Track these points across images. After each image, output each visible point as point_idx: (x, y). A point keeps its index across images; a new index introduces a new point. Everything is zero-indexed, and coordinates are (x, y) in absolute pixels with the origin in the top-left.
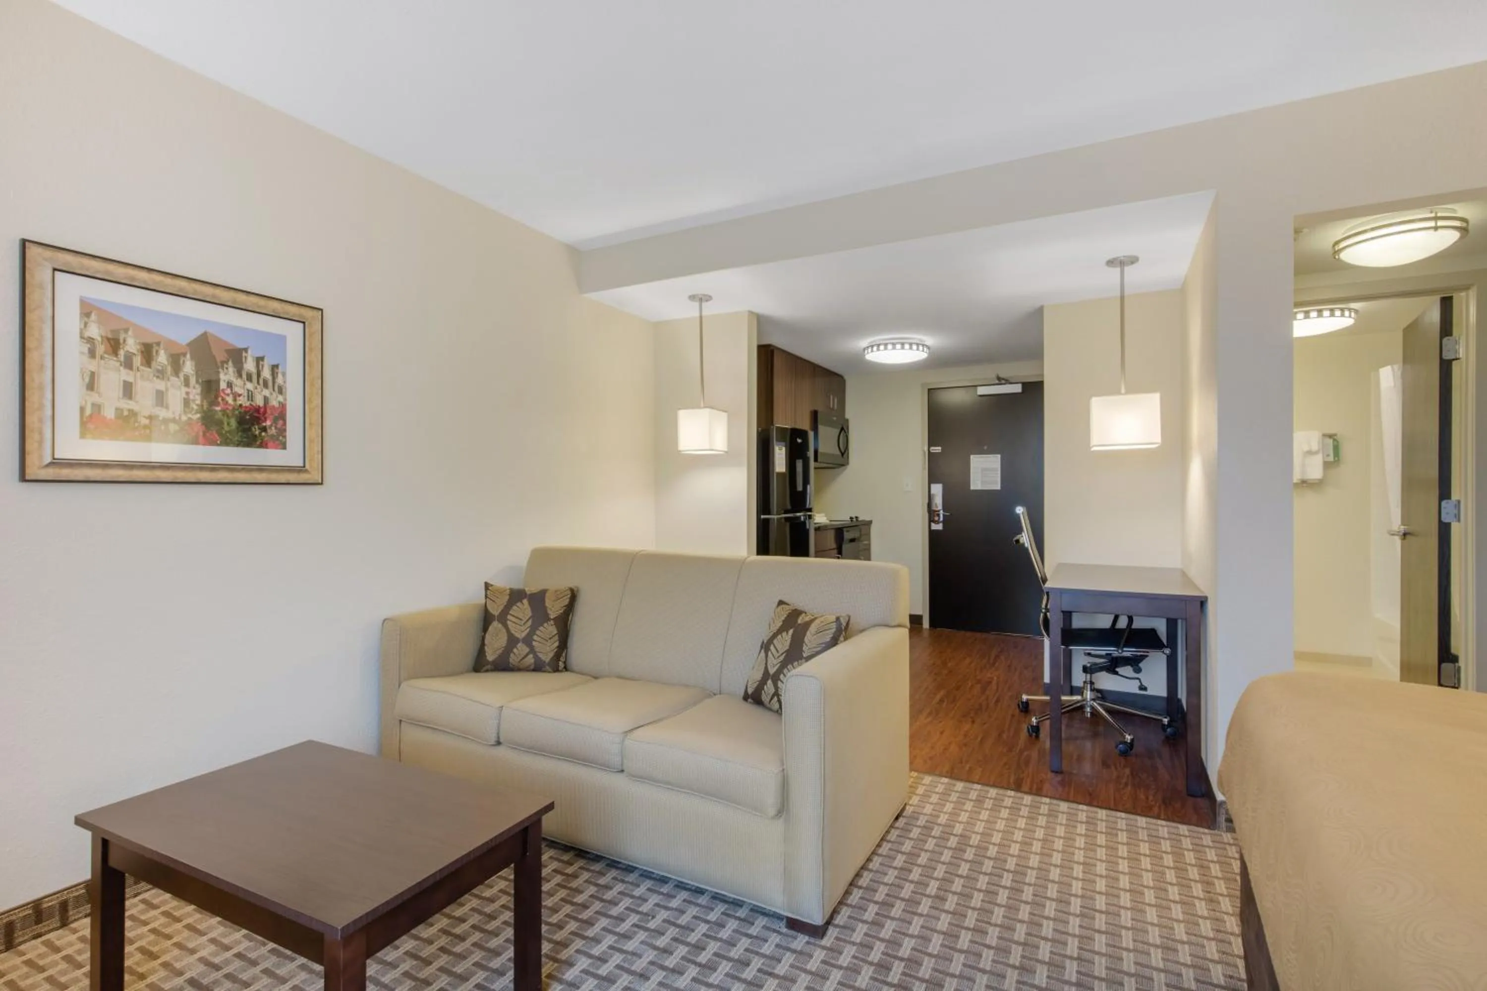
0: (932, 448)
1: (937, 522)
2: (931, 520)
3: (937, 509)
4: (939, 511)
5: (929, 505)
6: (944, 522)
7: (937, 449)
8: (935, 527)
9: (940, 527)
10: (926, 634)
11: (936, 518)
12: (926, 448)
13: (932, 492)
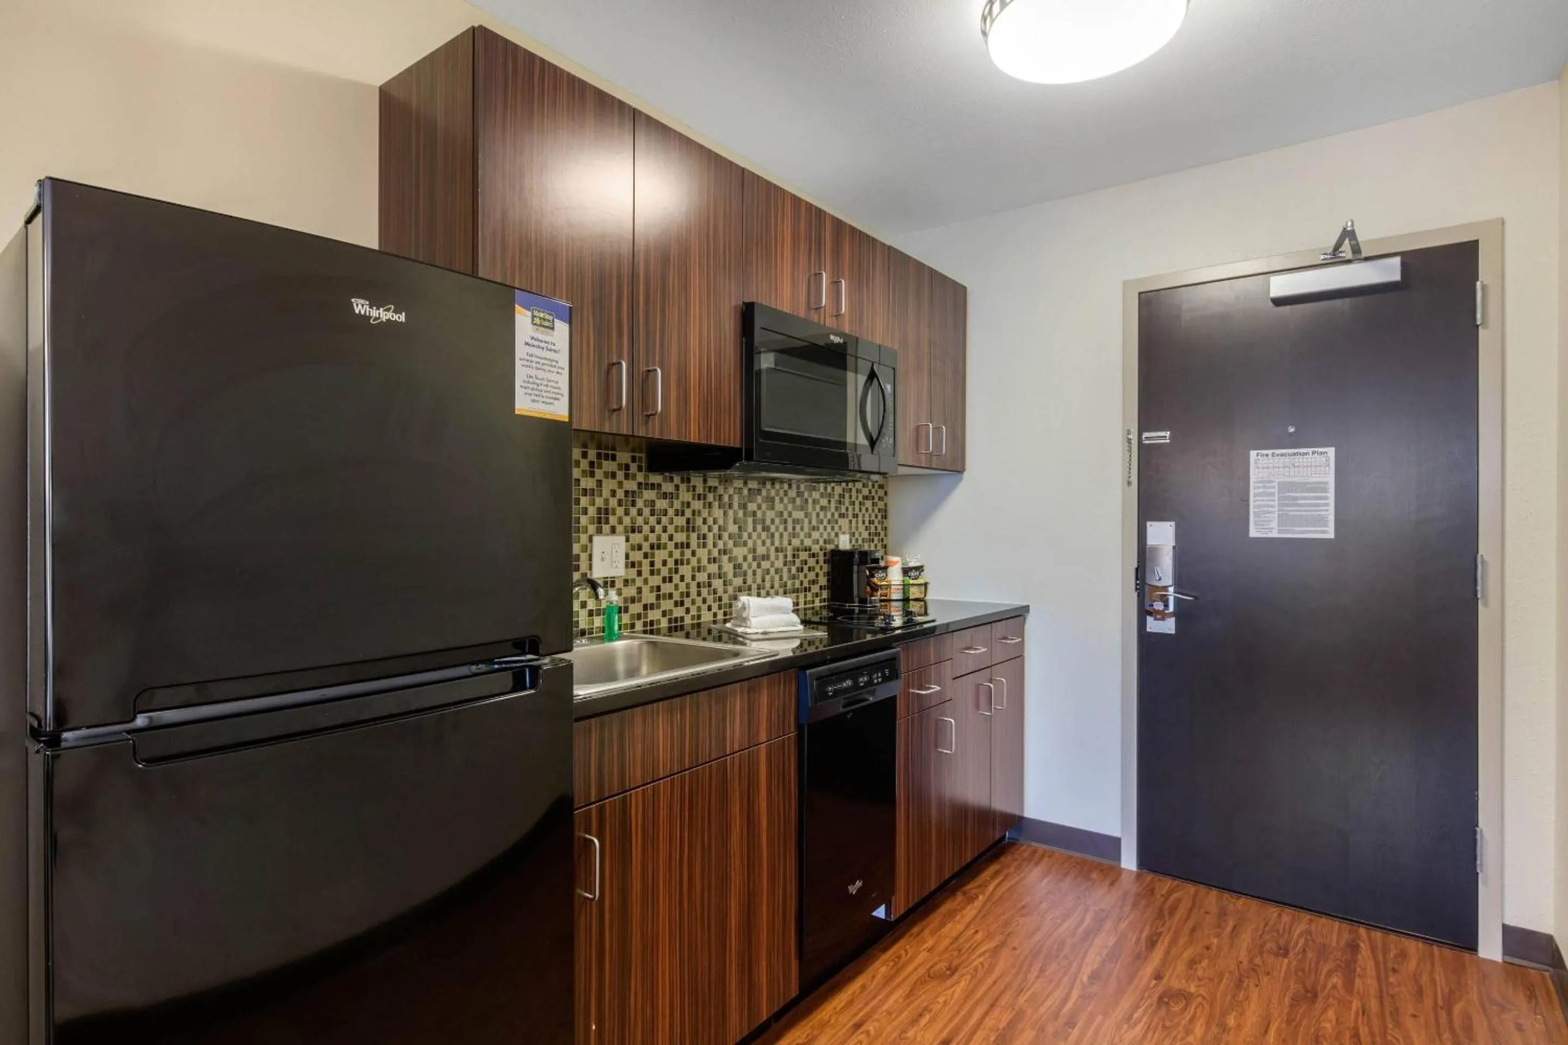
0: (1146, 435)
1: (1162, 616)
2: (1144, 612)
3: (1160, 584)
4: (1165, 588)
5: (1141, 572)
6: (1178, 614)
7: (1162, 436)
8: (1153, 625)
9: (1168, 626)
10: (1127, 883)
11: (1159, 606)
12: (1134, 437)
13: (1151, 541)
